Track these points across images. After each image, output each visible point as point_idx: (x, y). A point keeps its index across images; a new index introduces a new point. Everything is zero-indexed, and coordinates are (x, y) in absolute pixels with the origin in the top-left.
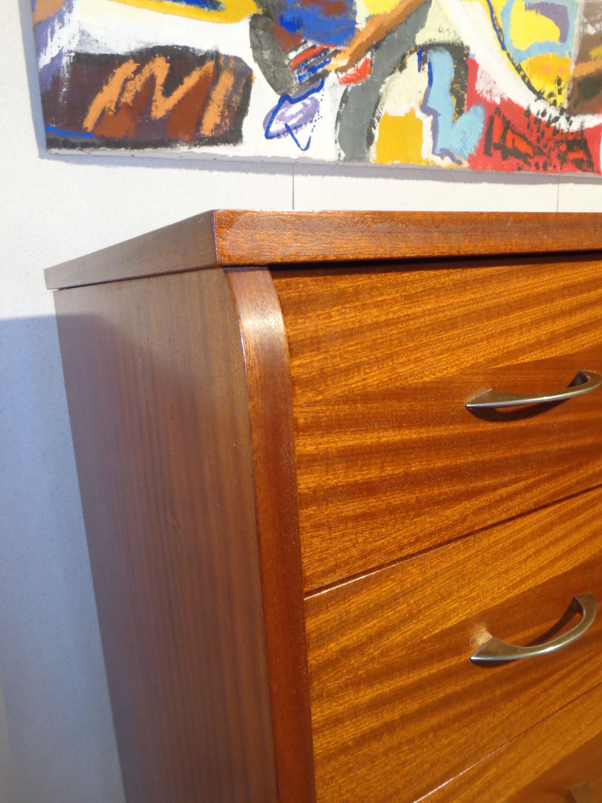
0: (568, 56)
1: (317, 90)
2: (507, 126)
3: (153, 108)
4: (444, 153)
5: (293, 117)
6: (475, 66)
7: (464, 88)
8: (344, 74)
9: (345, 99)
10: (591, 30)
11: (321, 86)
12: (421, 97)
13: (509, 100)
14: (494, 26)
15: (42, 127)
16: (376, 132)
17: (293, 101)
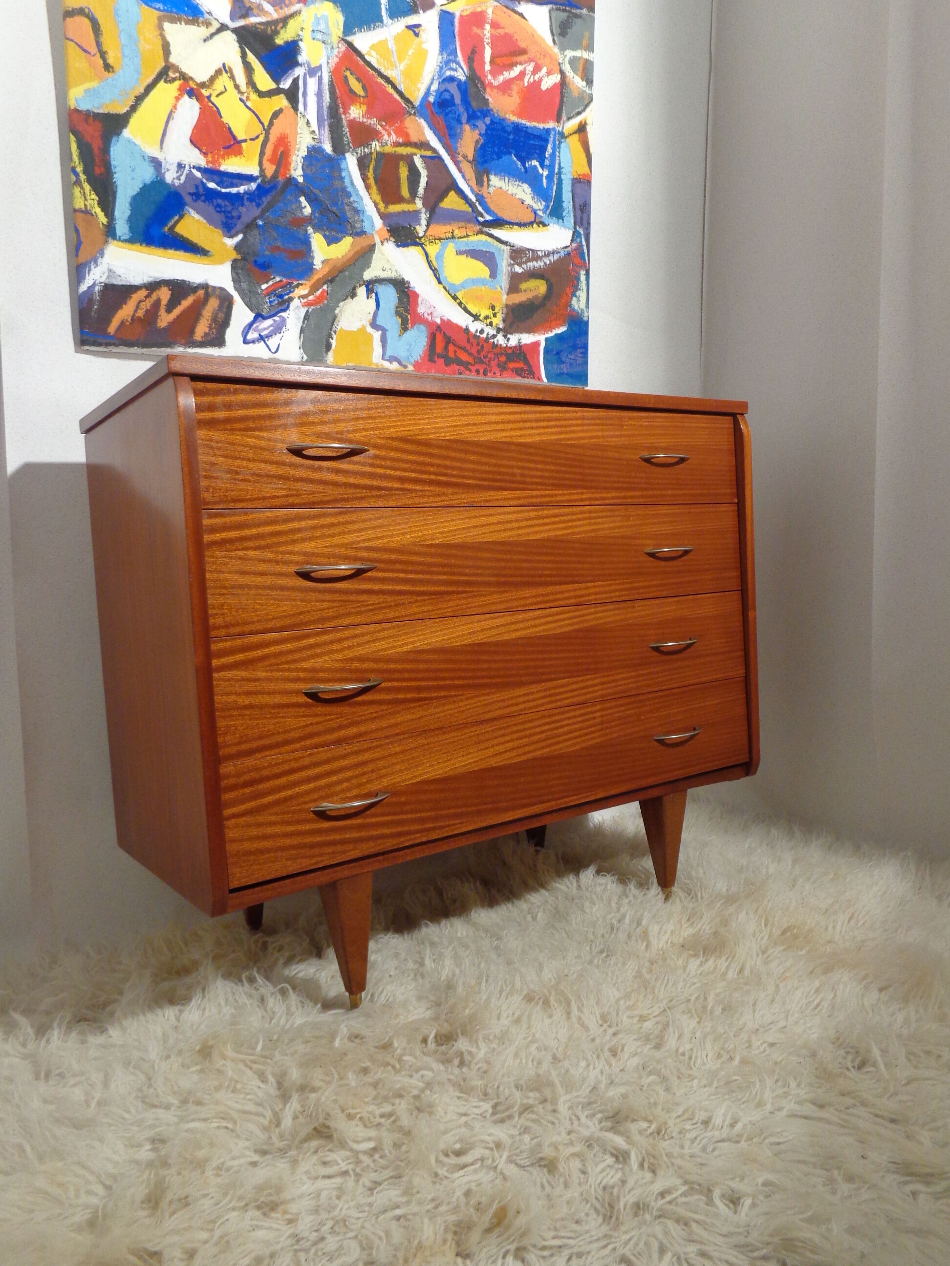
0: (499, 289)
1: (284, 310)
2: (448, 341)
3: (159, 321)
4: (392, 359)
5: (265, 329)
6: (416, 295)
7: (407, 311)
8: (305, 300)
9: (307, 317)
10: (518, 269)
11: (288, 308)
12: (371, 317)
13: (449, 321)
14: (430, 267)
15: (78, 331)
16: (333, 342)
17: (265, 318)
